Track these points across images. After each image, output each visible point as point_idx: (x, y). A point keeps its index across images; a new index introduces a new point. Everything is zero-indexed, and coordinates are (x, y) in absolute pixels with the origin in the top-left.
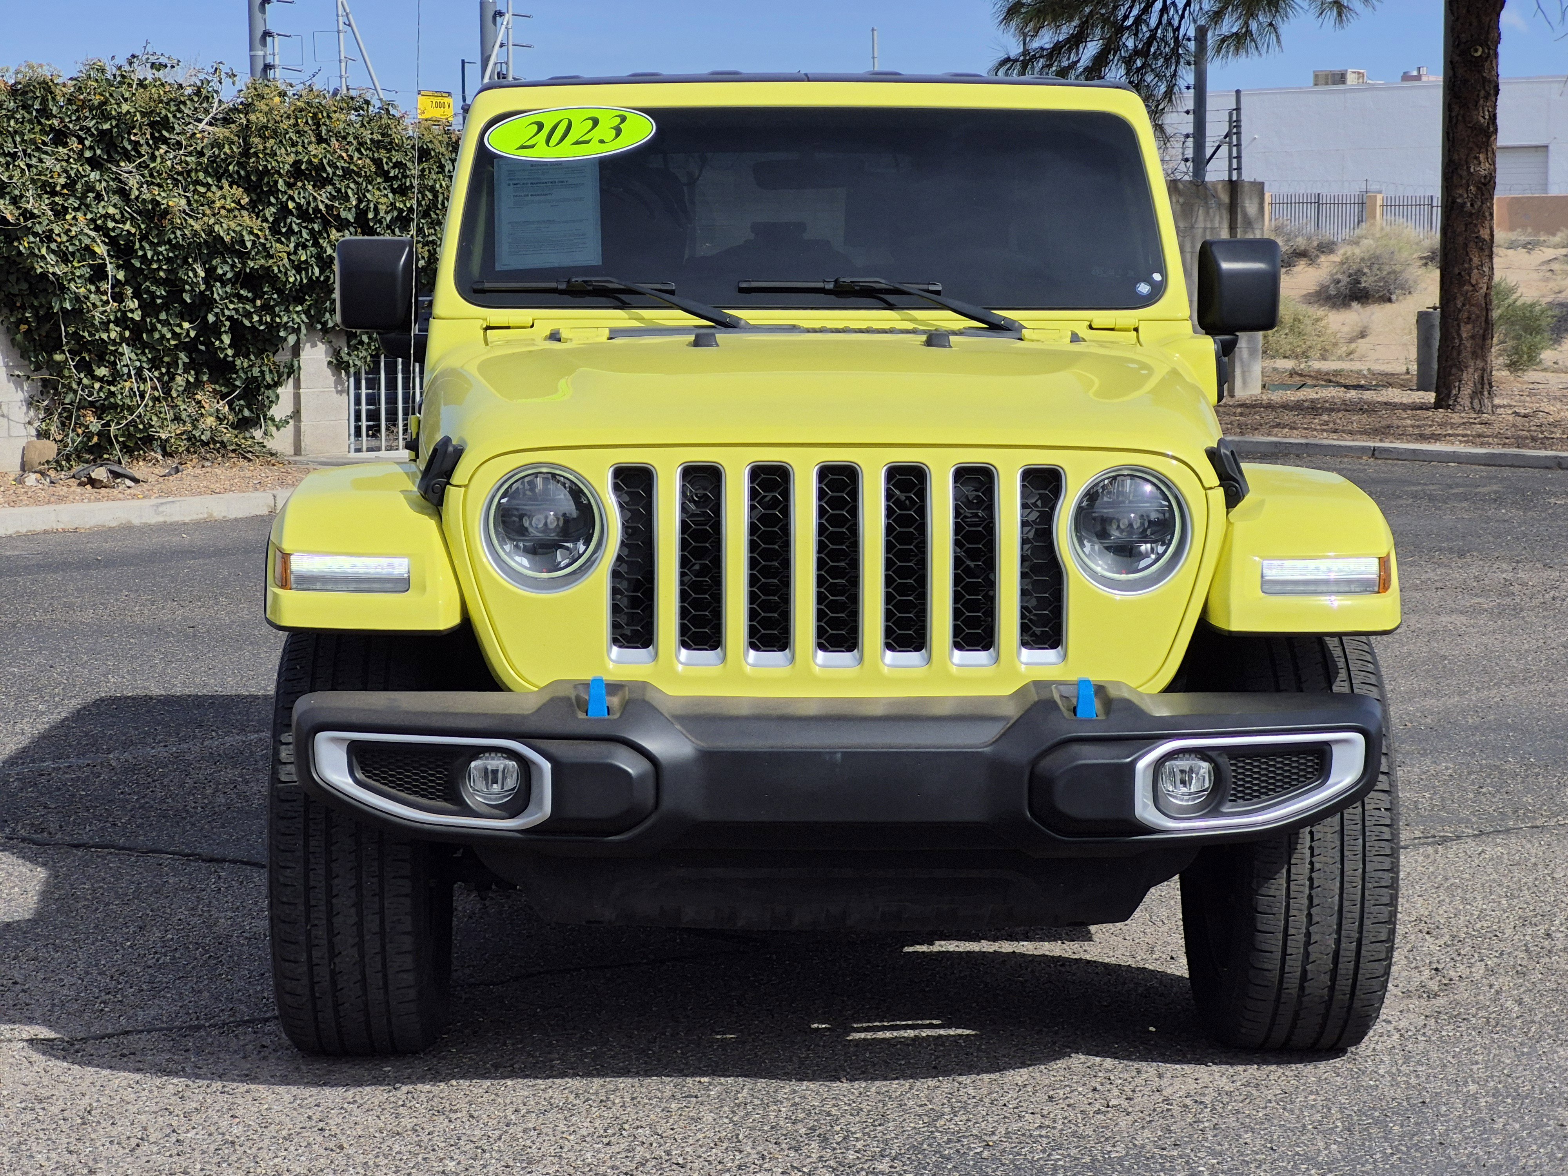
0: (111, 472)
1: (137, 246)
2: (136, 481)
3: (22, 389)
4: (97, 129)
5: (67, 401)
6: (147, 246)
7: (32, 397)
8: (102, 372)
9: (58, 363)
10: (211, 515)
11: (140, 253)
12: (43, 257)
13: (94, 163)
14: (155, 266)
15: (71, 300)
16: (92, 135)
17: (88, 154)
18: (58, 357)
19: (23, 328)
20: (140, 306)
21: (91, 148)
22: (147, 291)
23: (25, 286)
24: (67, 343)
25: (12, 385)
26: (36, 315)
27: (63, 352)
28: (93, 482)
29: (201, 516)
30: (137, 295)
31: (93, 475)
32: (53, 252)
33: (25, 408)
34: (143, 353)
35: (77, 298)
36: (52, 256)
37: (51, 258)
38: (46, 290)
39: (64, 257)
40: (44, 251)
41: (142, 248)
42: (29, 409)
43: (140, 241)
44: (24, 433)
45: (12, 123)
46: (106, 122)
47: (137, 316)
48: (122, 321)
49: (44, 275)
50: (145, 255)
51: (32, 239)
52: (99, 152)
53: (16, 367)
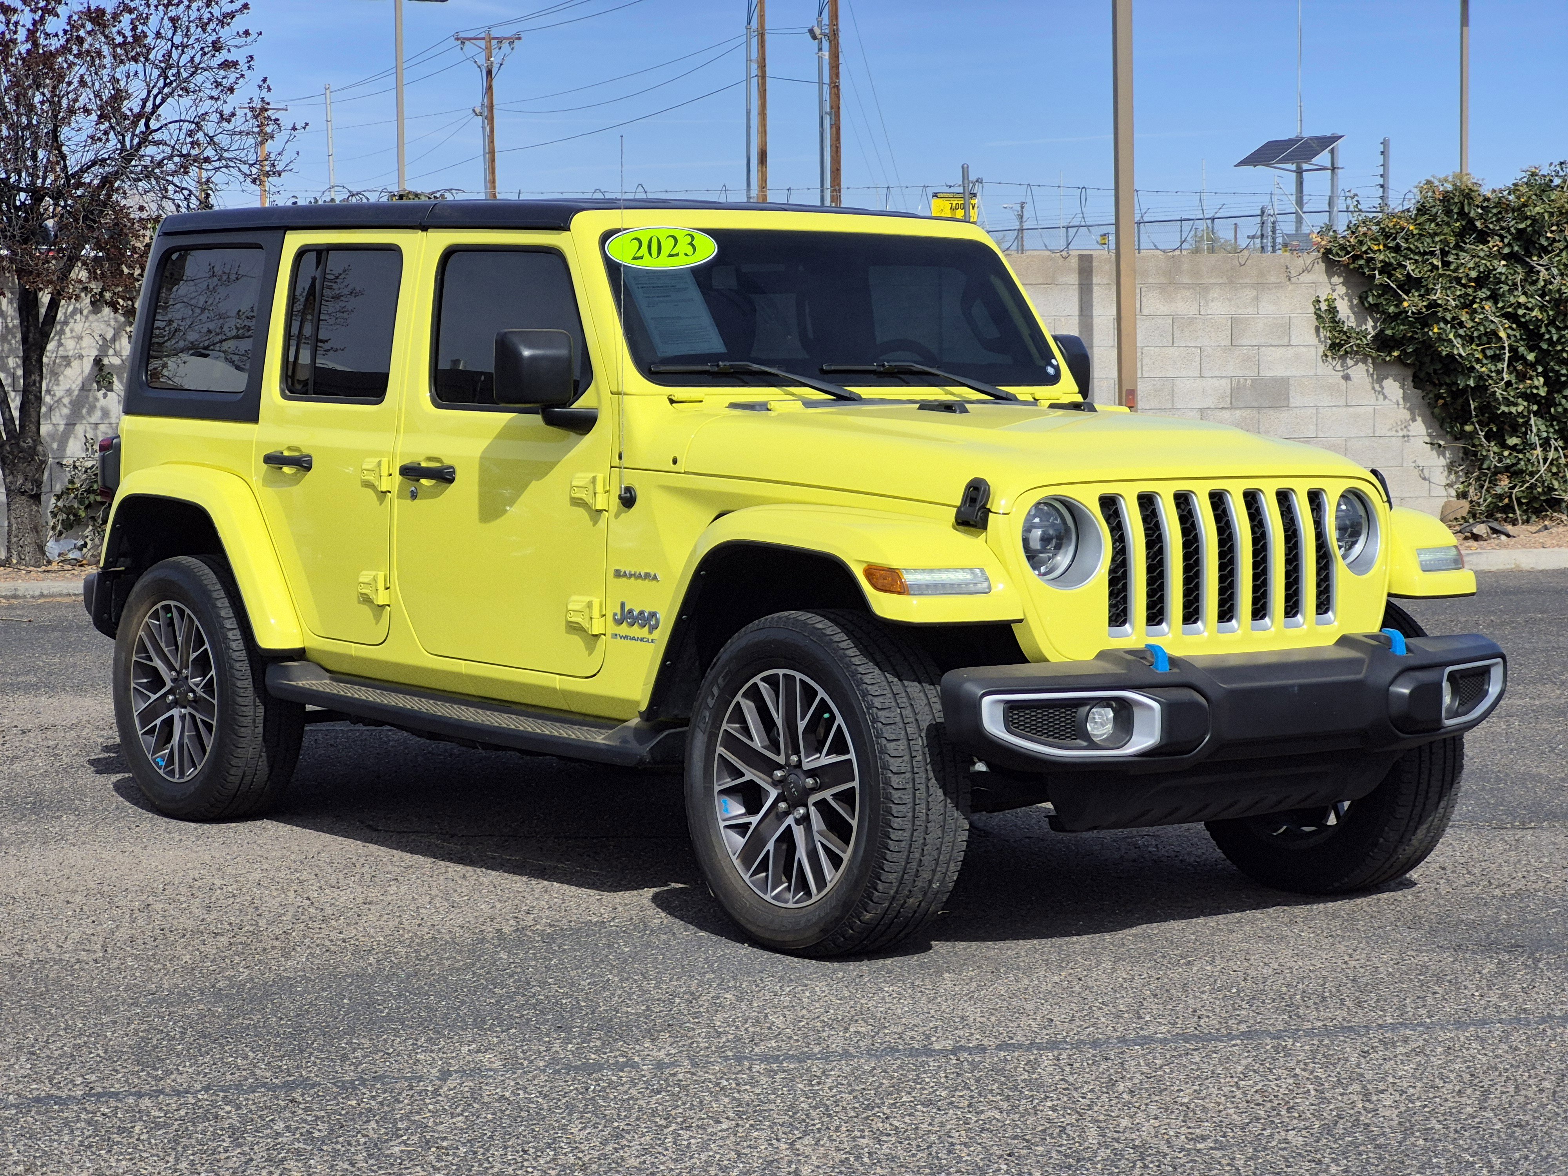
0: (1491, 528)
1: (1543, 330)
2: (1508, 536)
3: (1444, 456)
4: (1516, 229)
5: (1485, 466)
6: (1553, 331)
7: (1451, 463)
8: (1512, 441)
9: (1470, 432)
10: (1518, 566)
11: (1547, 336)
12: (1450, 341)
13: (1511, 258)
14: (1559, 348)
15: (1474, 378)
16: (1512, 234)
17: (1506, 250)
18: (1468, 428)
19: (1441, 402)
20: (1545, 384)
21: (1509, 244)
22: (1553, 370)
23: (1438, 366)
24: (1476, 416)
25: (1434, 452)
26: (1448, 391)
27: (1472, 423)
28: (1476, 537)
29: (1508, 567)
30: (1544, 374)
31: (1475, 531)
32: (1460, 336)
33: (1446, 473)
34: (1552, 426)
35: (1481, 377)
36: (1459, 340)
37: (1457, 342)
38: (1455, 370)
39: (1469, 340)
40: (1451, 336)
41: (1549, 332)
42: (1450, 473)
43: (1547, 326)
44: (1445, 493)
45: (1433, 225)
46: (1522, 222)
47: (1543, 392)
48: (1530, 397)
49: (1451, 356)
50: (1551, 338)
51: (1442, 325)
52: (1516, 248)
53: (1439, 436)
